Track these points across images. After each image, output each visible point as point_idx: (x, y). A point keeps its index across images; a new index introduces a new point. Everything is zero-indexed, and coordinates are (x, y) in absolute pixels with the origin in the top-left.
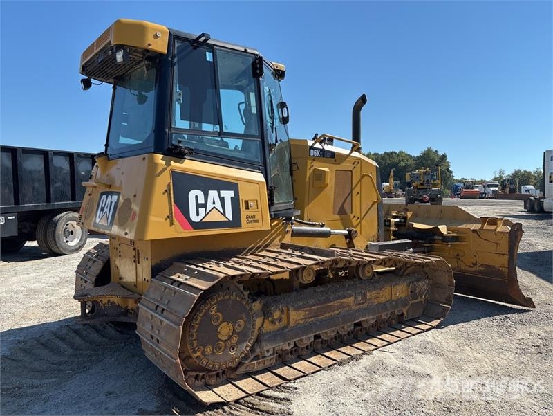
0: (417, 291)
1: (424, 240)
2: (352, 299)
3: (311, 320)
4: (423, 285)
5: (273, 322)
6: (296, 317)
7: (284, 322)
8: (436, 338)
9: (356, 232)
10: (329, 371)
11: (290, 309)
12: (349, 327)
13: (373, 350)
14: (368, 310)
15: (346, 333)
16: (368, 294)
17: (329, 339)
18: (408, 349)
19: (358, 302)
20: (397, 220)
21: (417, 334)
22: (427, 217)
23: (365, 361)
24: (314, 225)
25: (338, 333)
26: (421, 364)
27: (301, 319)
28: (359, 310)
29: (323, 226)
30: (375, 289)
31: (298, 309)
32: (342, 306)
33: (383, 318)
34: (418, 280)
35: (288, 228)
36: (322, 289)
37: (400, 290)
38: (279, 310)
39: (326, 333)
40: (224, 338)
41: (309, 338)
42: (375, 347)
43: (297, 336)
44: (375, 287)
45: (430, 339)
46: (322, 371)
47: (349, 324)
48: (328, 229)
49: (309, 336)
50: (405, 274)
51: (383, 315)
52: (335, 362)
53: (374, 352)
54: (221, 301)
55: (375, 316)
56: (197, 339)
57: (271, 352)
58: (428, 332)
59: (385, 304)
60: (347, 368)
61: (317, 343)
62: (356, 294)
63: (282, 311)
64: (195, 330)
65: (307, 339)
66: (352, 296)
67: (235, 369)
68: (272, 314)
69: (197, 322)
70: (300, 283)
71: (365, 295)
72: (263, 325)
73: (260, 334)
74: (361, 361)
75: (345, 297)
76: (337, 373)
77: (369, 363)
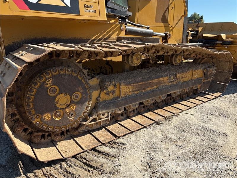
0: (208, 75)
1: (210, 44)
2: (167, 78)
3: (137, 92)
4: (212, 70)
5: (107, 94)
6: (126, 90)
7: (116, 94)
8: (220, 104)
9: (170, 34)
10: (150, 129)
11: (122, 84)
12: (163, 97)
13: (179, 113)
14: (177, 86)
15: (161, 100)
16: (178, 75)
17: (149, 104)
18: (204, 112)
19: (171, 80)
20: (192, 32)
21: (207, 101)
22: (212, 30)
23: (175, 121)
24: (142, 27)
25: (156, 101)
26: (216, 125)
27: (130, 92)
28: (171, 86)
29: (148, 28)
30: (183, 72)
31: (128, 84)
32: (159, 83)
33: (185, 91)
34: (210, 67)
35: (123, 27)
36: (146, 71)
37: (198, 73)
38: (113, 85)
39: (148, 101)
40: (61, 107)
41: (135, 105)
42: (181, 111)
43: (127, 103)
44: (182, 70)
45: (216, 105)
46: (144, 129)
47: (164, 95)
48: (152, 31)
49: (135, 103)
50: (202, 62)
51: (186, 89)
52: (154, 122)
53: (181, 114)
54: (56, 76)
55: (181, 90)
56: (34, 108)
57: (106, 115)
58: (214, 100)
59: (188, 82)
60: (162, 126)
61: (141, 108)
62: (170, 74)
63: (115, 86)
64: (31, 100)
65: (133, 106)
66: (167, 76)
67: (76, 129)
68: (106, 88)
69: (33, 94)
70: (131, 66)
71: (175, 76)
72: (99, 96)
73: (97, 102)
74: (172, 121)
75: (162, 77)
76: (155, 130)
77: (177, 123)
